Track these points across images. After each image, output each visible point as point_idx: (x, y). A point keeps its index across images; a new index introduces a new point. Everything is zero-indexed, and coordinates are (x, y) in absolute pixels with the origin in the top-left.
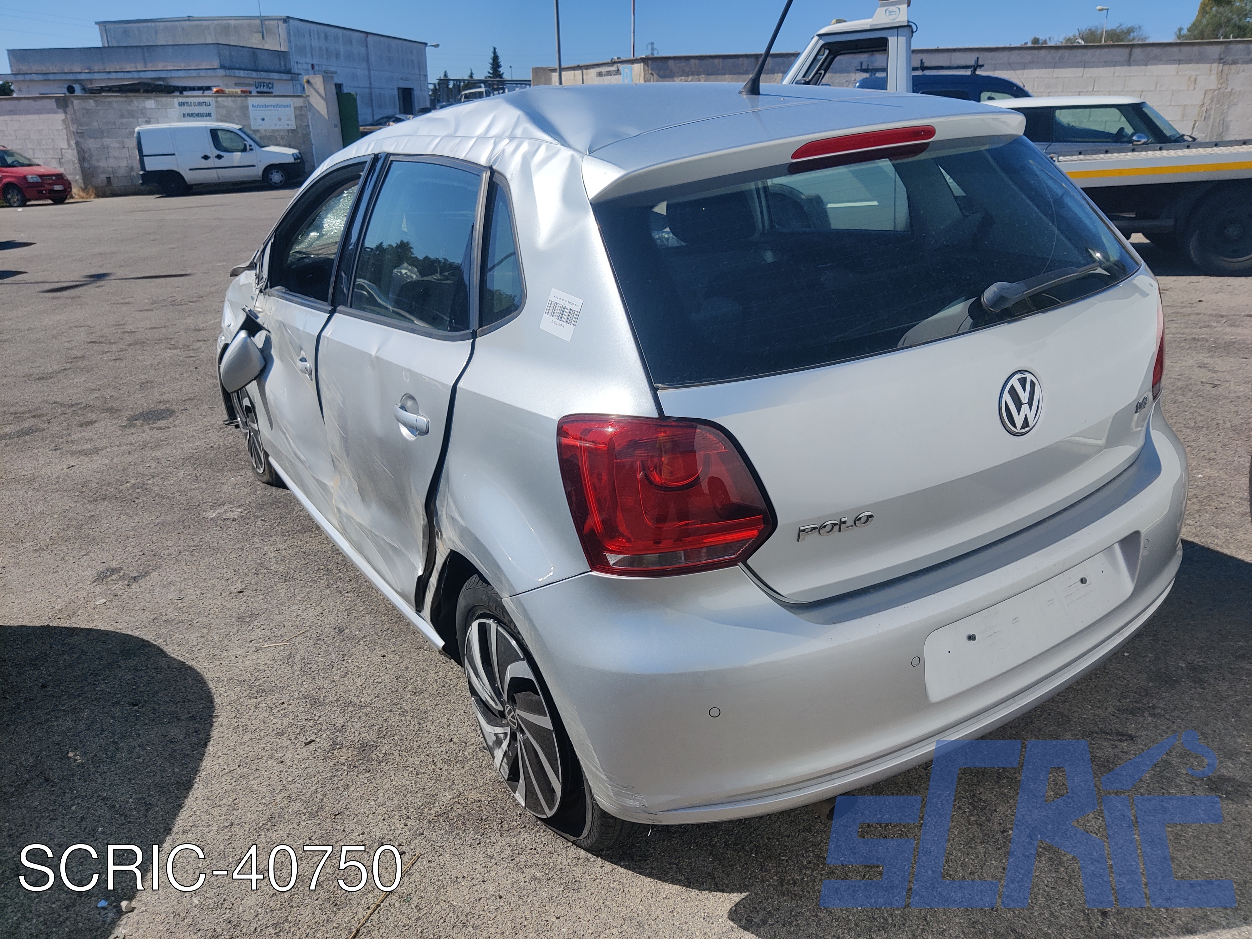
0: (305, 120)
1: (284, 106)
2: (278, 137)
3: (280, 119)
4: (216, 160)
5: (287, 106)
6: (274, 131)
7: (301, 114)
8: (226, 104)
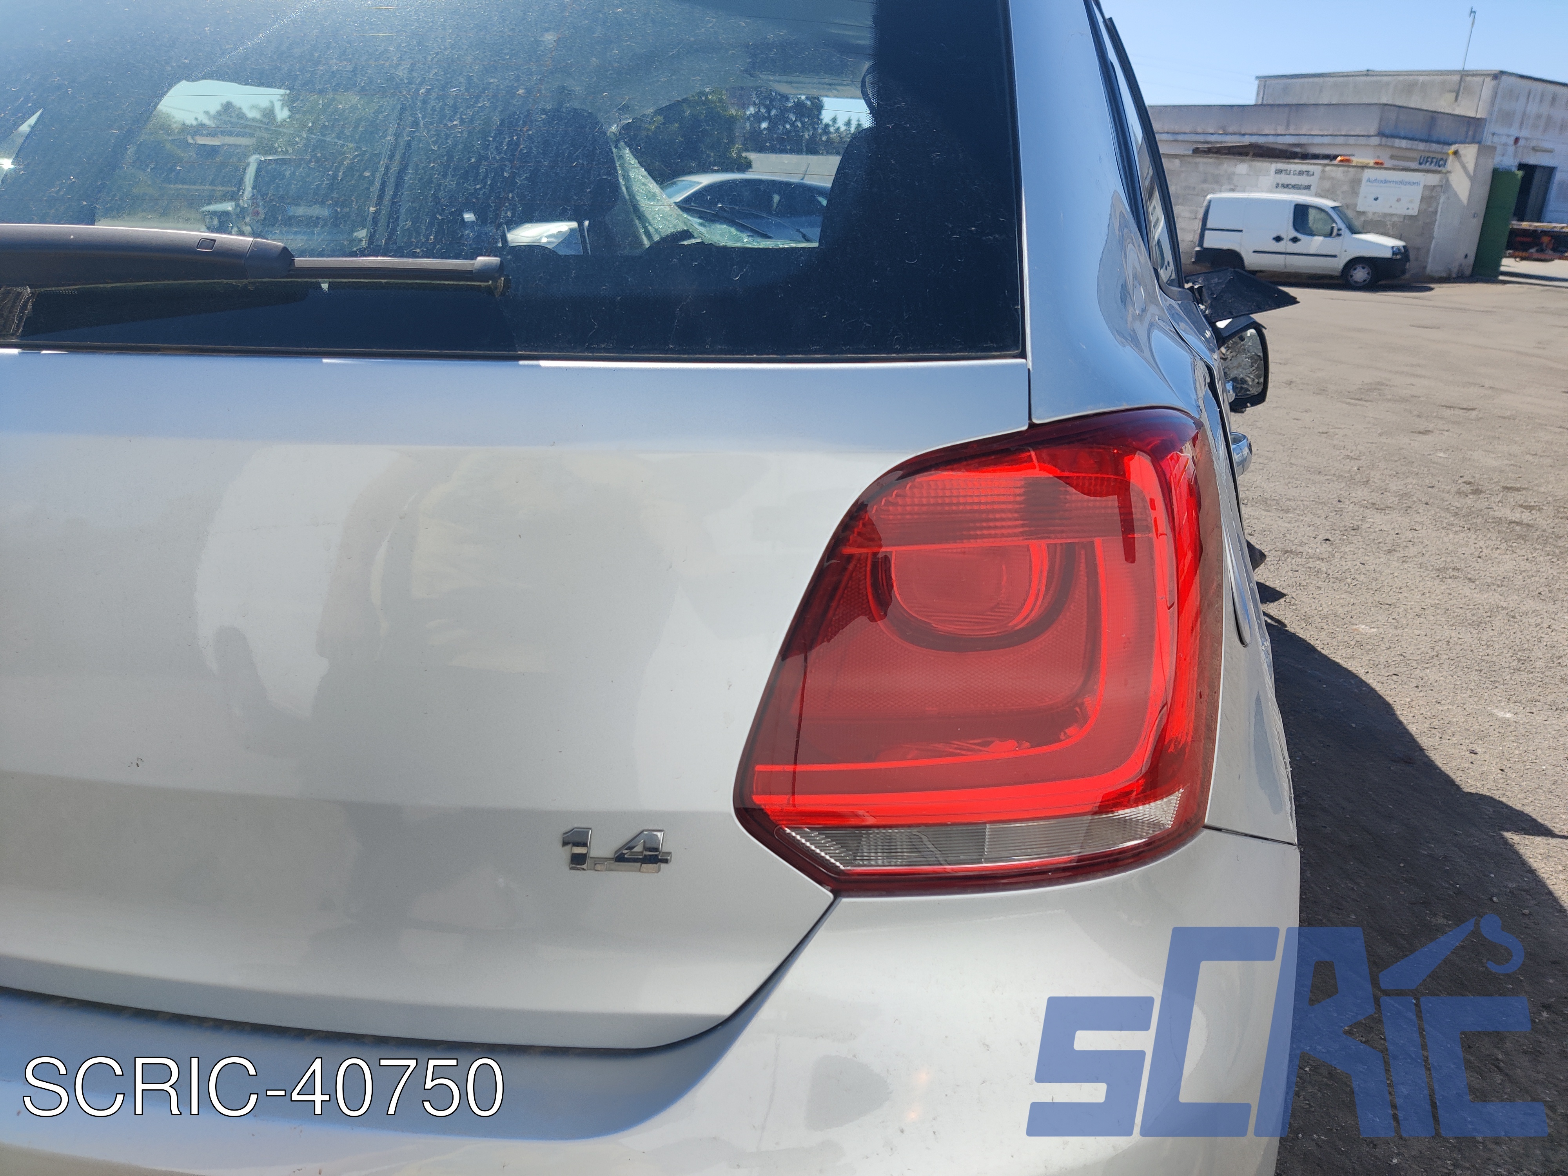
0: (1434, 205)
1: (1409, 183)
2: (1389, 223)
3: (1399, 200)
4: (1290, 243)
5: (1414, 183)
6: (1385, 215)
7: (1430, 197)
8: (1333, 175)
